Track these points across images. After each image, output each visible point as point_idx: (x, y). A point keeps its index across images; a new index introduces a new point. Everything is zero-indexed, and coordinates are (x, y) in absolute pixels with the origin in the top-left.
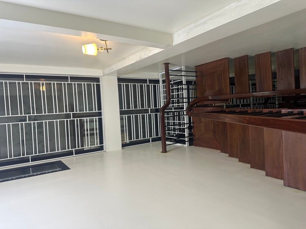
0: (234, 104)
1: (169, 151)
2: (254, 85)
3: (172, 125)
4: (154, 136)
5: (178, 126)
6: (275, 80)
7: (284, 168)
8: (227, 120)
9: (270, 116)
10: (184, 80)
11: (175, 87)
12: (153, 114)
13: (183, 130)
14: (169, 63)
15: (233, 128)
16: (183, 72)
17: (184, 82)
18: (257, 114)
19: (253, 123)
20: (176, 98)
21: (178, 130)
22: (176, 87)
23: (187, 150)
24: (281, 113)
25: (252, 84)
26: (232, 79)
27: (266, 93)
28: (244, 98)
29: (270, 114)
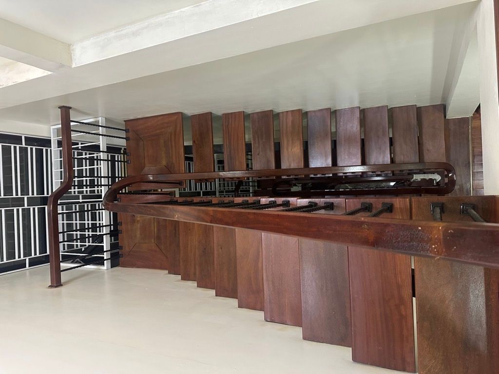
0: (192, 191)
1: (67, 282)
2: (221, 162)
3: (78, 228)
4: (35, 254)
5: (90, 230)
6: (249, 157)
7: (265, 292)
8: (177, 216)
9: (245, 208)
10: (102, 143)
11: (86, 155)
12: (34, 209)
13: (100, 239)
14: (71, 108)
15: (190, 230)
16: (100, 128)
17: (103, 147)
18: (226, 205)
19: (220, 221)
20: (88, 177)
21: (91, 239)
22: (88, 156)
23: (106, 276)
24: (259, 203)
25: (218, 161)
26: (188, 149)
27: (238, 174)
28: (206, 180)
29: (245, 205)
